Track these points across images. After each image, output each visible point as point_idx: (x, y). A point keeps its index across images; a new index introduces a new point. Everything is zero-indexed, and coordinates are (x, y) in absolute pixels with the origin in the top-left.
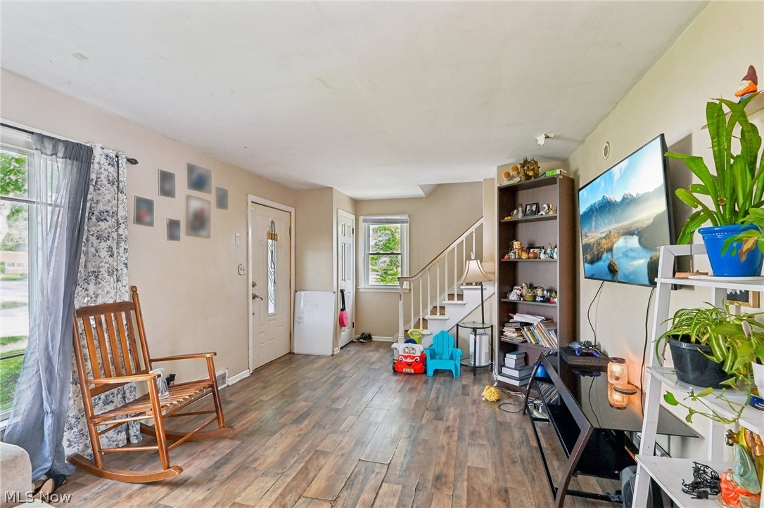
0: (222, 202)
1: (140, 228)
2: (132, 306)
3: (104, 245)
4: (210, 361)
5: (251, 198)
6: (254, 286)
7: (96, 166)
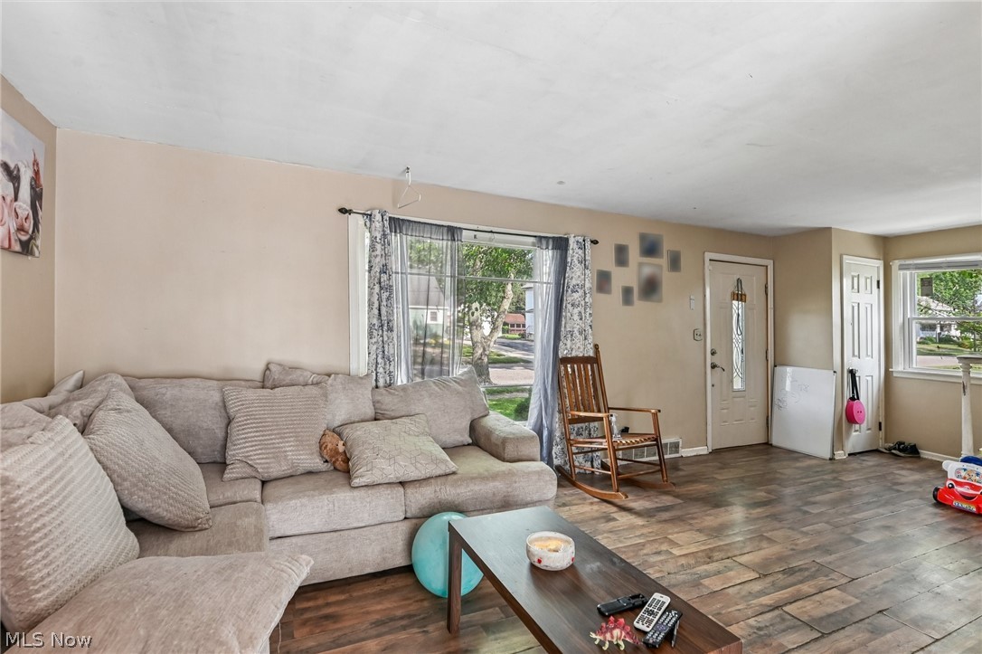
0: (675, 263)
1: (602, 296)
2: (595, 360)
3: (576, 311)
4: (655, 415)
5: (709, 255)
6: (713, 353)
7: (570, 252)
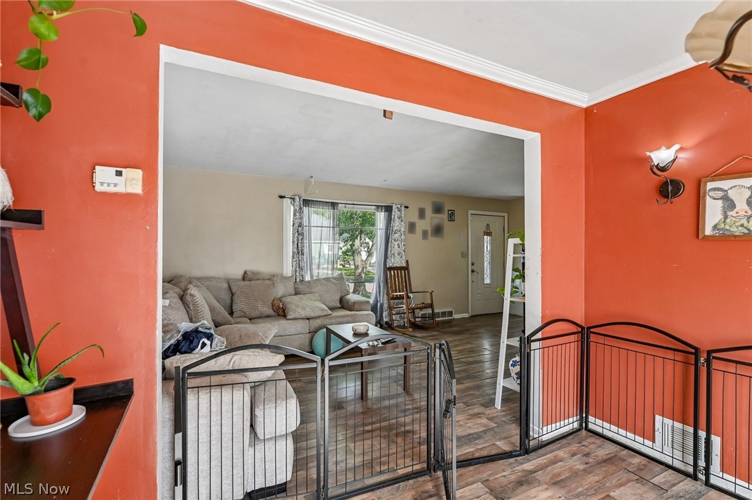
0: (451, 217)
1: (411, 235)
2: (406, 268)
3: (396, 243)
4: (431, 293)
5: (470, 212)
6: (473, 264)
7: (393, 213)
